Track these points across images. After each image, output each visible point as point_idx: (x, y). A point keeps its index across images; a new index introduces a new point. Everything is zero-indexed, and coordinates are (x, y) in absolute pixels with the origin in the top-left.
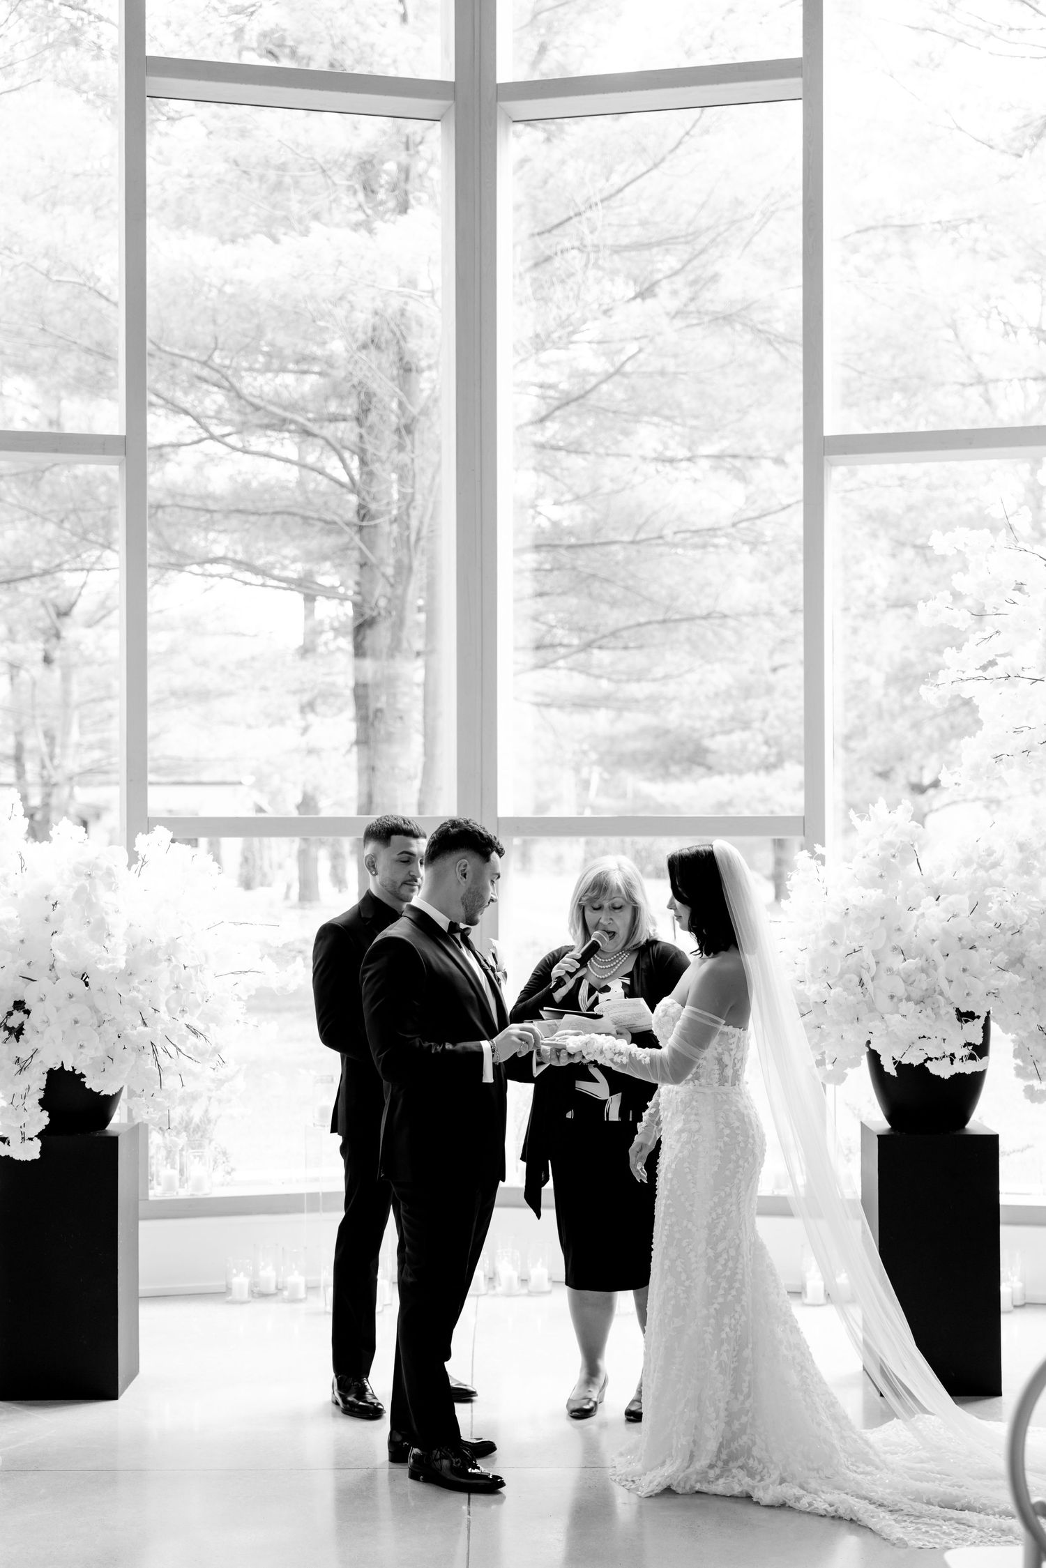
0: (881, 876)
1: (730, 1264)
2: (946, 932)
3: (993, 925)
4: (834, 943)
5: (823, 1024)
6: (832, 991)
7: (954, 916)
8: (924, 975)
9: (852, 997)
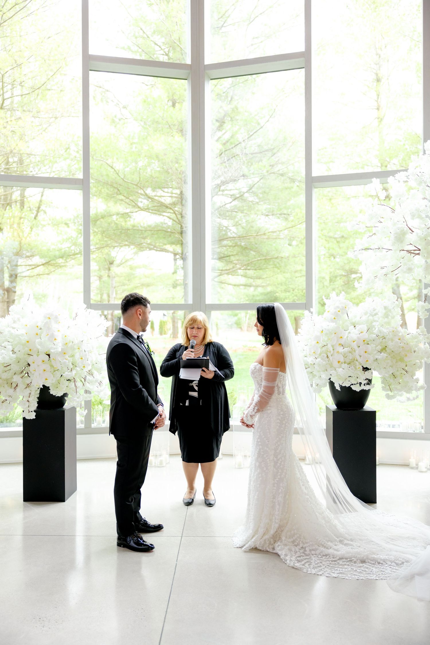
0: (335, 318)
1: (282, 463)
2: (358, 338)
3: (375, 336)
4: (318, 342)
5: (313, 372)
6: (317, 360)
7: (361, 332)
8: (350, 354)
9: (324, 362)
